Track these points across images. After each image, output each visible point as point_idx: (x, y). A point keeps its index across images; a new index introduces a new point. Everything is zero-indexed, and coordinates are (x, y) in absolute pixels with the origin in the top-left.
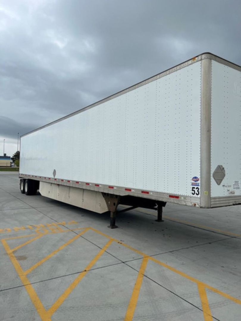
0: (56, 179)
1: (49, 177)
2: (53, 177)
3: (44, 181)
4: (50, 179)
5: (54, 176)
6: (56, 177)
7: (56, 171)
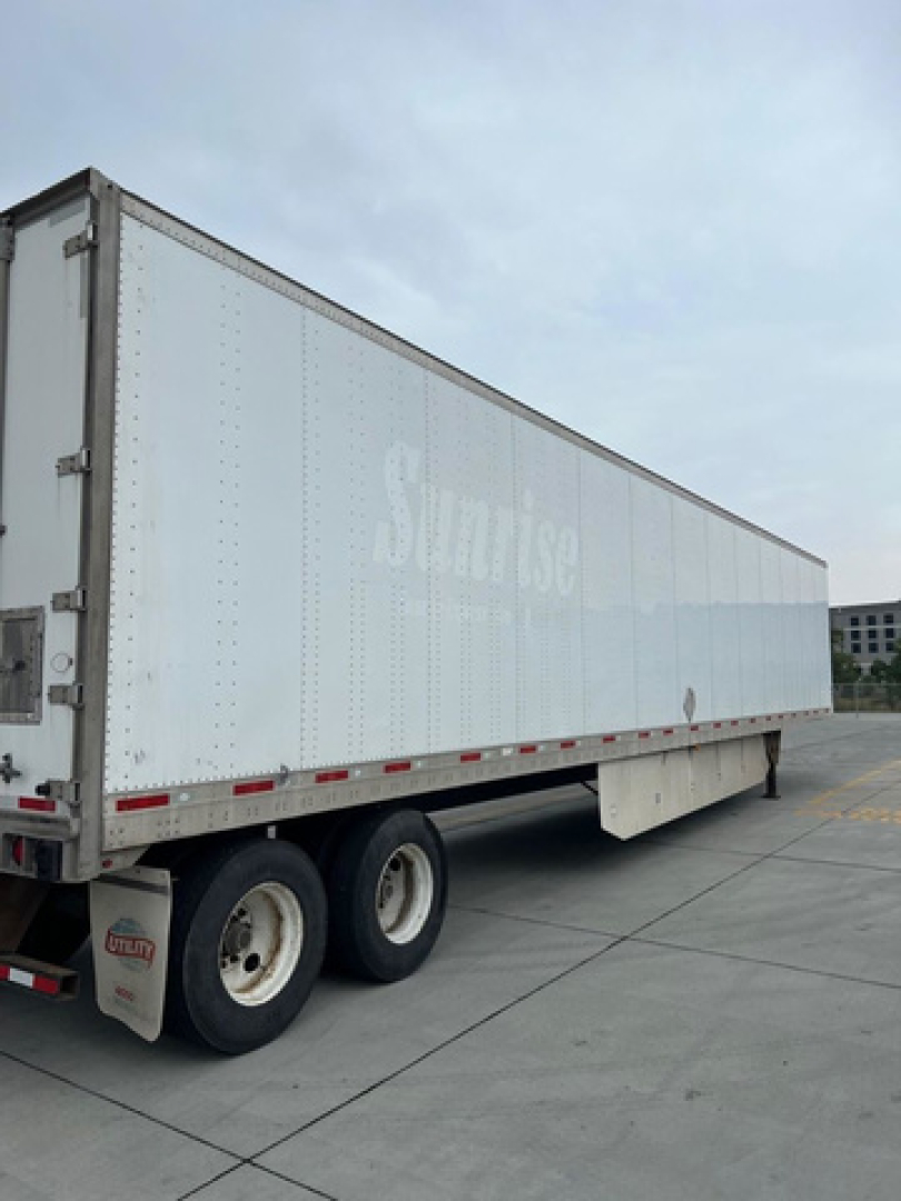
0: (694, 728)
1: (665, 723)
2: (685, 721)
3: (635, 753)
4: (668, 731)
5: (689, 714)
6: (696, 719)
7: (697, 695)
